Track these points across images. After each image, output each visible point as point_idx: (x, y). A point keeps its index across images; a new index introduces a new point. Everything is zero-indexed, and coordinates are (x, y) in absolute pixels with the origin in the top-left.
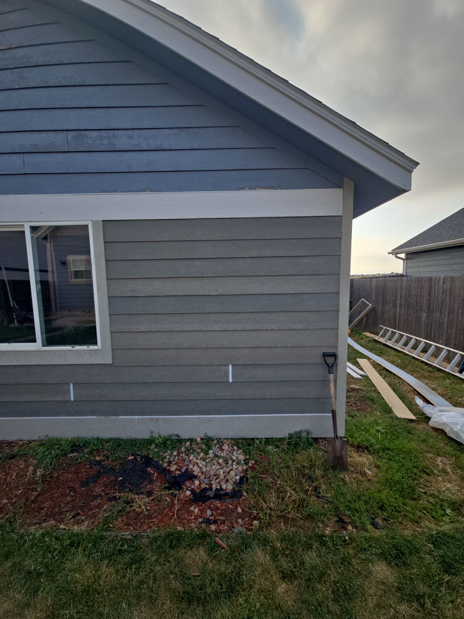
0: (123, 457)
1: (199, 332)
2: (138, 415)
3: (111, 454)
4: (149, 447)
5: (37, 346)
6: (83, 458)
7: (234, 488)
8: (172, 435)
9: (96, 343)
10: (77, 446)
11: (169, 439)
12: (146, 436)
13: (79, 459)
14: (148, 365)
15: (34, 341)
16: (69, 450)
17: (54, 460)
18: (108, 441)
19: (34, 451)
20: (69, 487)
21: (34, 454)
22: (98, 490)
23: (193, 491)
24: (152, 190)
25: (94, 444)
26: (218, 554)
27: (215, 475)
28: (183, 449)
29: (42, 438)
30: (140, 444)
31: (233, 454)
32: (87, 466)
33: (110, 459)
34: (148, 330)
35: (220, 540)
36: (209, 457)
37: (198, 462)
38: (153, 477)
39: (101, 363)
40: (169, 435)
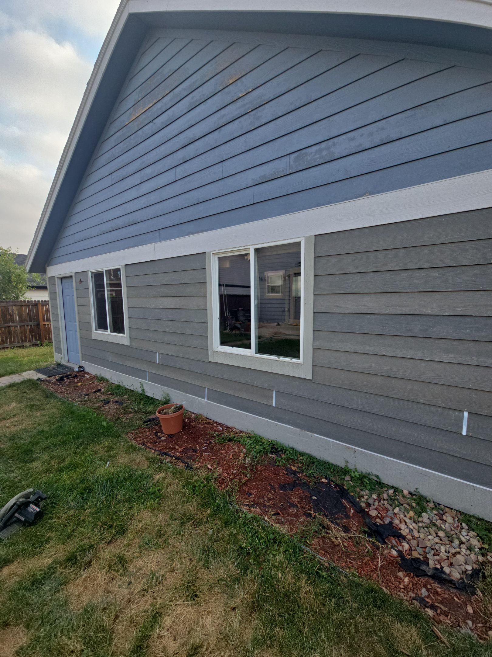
0: (317, 477)
1: (419, 361)
2: (333, 439)
3: (305, 468)
4: (343, 477)
5: (251, 352)
6: (281, 462)
7: (462, 579)
8: (370, 473)
9: (298, 357)
10: (276, 449)
11: (367, 477)
12: (341, 464)
13: (278, 462)
14: (350, 388)
15: (250, 348)
16: (270, 450)
17: (259, 454)
18: (302, 454)
19: (244, 441)
20: (271, 485)
21: (244, 443)
22: (294, 499)
23: (400, 553)
24: (371, 193)
25: (290, 453)
26: (435, 646)
27: (433, 549)
28: (385, 496)
29: (249, 432)
30: (334, 470)
31: (460, 532)
32: (284, 471)
33: (305, 474)
34: (352, 350)
35: (440, 631)
36: (422, 522)
37: (407, 521)
38: (350, 513)
39: (302, 377)
40: (368, 472)
